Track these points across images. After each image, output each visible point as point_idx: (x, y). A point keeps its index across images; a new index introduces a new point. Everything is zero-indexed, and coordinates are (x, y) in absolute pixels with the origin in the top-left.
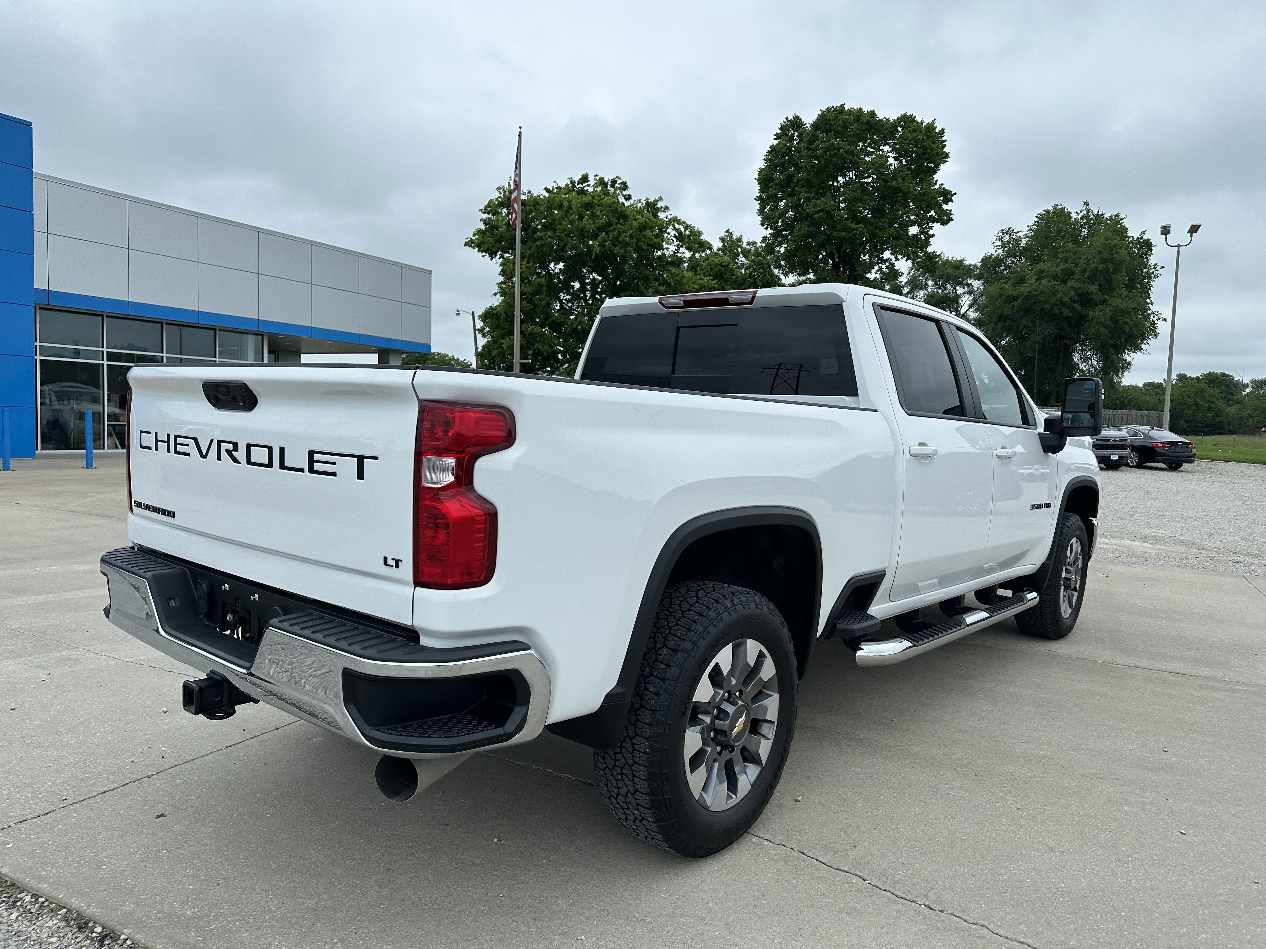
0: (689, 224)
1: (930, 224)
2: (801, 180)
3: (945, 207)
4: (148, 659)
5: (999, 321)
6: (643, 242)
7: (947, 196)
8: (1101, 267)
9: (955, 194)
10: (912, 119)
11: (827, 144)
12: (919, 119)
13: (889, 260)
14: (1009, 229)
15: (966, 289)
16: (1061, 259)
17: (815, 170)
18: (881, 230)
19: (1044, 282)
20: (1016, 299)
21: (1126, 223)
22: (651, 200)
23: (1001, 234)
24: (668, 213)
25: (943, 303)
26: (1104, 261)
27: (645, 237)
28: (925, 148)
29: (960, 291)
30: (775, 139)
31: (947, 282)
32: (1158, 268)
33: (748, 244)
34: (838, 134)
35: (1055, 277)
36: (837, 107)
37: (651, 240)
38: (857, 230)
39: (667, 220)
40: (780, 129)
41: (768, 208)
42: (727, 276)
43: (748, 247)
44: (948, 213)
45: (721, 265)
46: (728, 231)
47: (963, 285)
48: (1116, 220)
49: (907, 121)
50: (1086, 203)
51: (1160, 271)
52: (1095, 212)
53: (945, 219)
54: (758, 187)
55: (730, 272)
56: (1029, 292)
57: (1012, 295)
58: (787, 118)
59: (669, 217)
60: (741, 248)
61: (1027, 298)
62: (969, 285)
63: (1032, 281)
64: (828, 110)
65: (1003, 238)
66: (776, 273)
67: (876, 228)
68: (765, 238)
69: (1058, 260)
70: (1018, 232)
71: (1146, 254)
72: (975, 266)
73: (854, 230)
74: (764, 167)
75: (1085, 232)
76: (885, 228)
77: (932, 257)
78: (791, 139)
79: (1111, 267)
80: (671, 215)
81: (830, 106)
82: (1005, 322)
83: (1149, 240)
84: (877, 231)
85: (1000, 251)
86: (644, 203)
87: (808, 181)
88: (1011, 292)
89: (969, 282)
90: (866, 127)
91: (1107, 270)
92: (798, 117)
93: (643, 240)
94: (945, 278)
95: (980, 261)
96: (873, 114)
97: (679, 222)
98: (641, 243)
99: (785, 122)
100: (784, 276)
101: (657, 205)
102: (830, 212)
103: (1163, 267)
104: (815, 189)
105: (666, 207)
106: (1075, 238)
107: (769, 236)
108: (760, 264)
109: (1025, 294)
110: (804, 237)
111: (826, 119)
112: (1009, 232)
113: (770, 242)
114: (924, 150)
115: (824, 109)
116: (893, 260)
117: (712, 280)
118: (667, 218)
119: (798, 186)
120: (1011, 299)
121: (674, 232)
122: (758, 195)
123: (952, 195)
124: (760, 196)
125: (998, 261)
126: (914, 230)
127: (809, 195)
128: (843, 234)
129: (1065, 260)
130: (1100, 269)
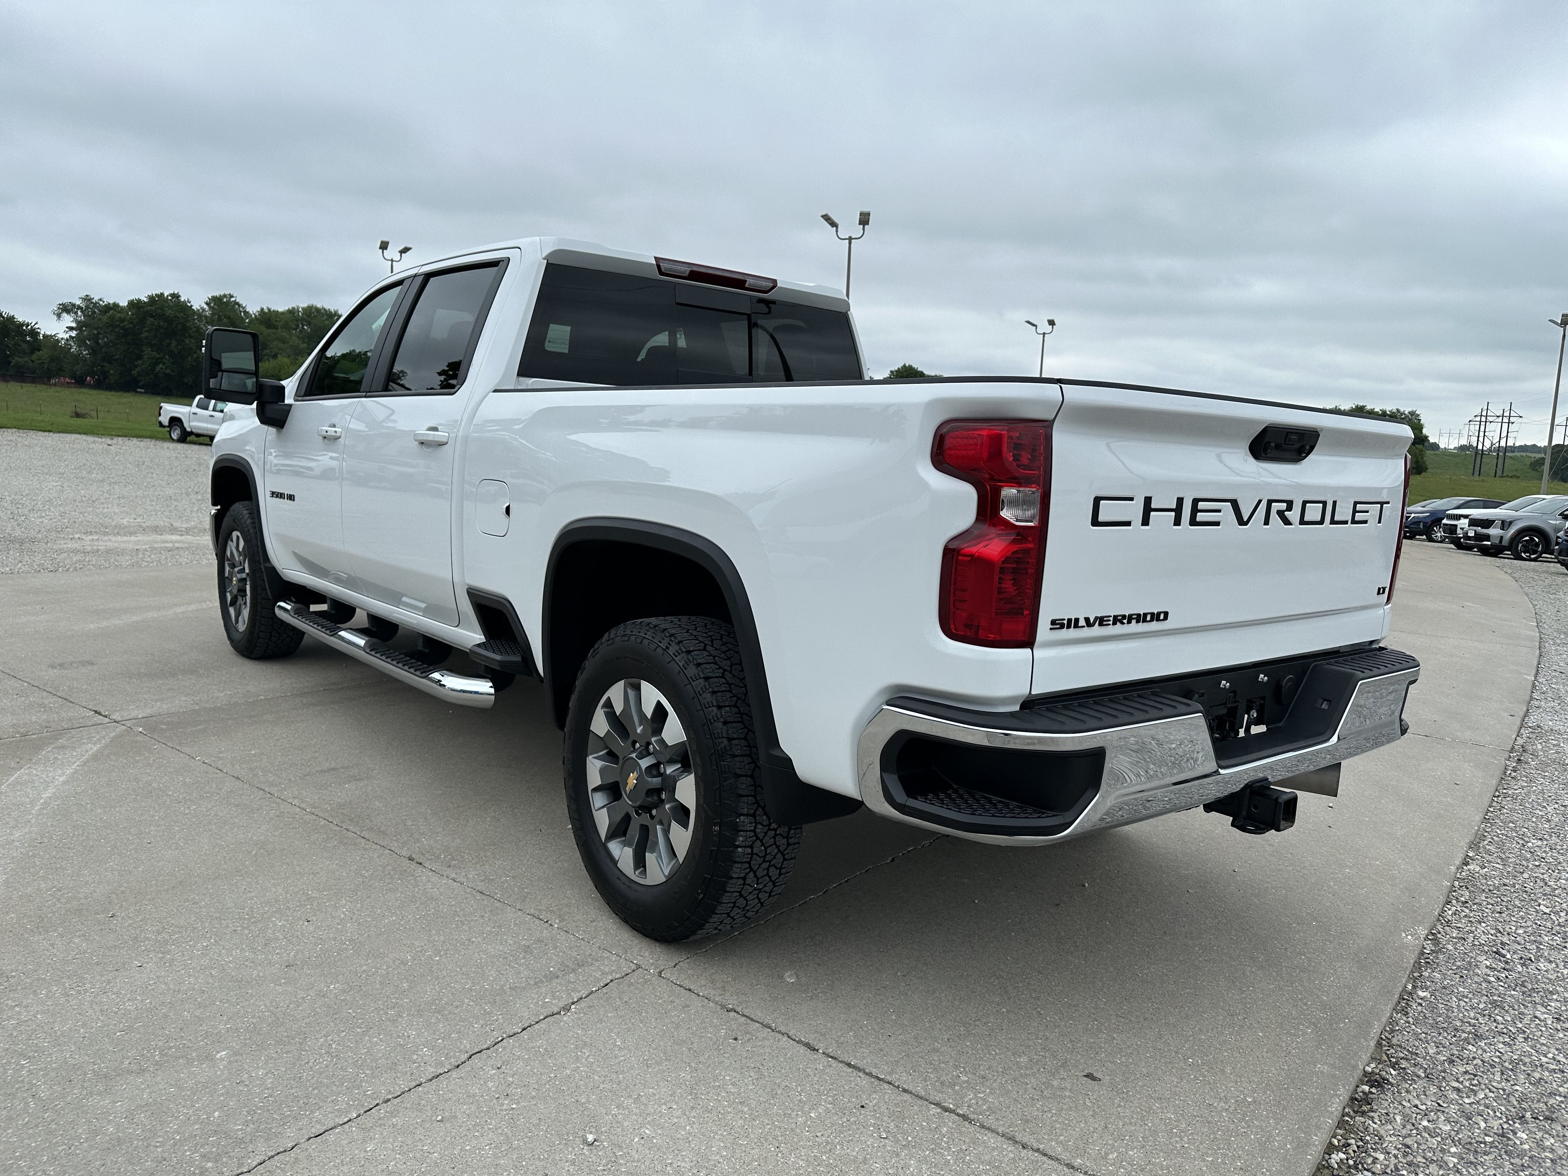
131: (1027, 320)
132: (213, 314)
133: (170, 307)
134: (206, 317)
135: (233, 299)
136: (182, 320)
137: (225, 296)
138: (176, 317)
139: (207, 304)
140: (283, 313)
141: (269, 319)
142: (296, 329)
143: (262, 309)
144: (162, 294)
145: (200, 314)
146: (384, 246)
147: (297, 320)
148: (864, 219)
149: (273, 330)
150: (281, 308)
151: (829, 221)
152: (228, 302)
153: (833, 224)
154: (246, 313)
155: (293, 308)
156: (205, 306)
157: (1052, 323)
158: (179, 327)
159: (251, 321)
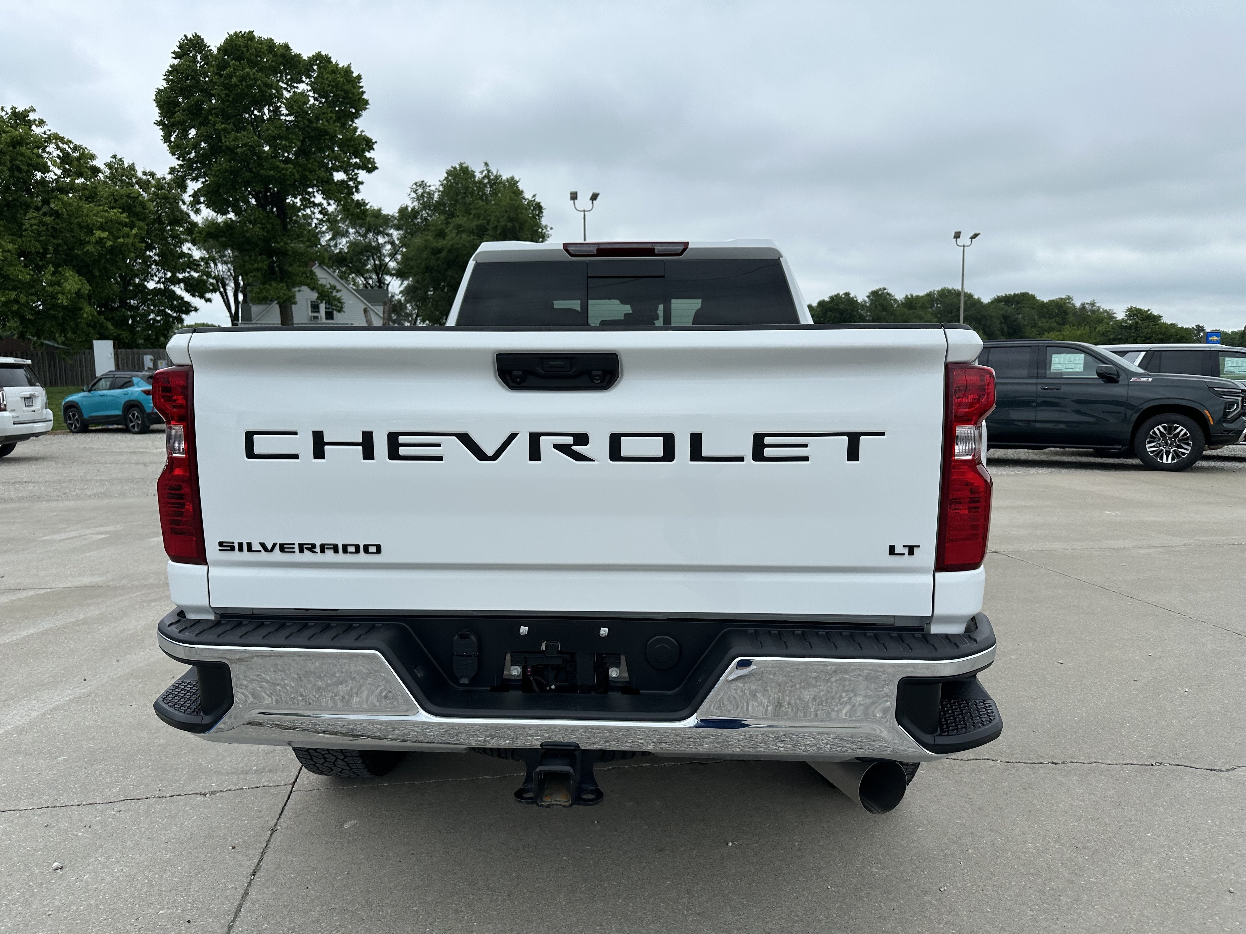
0: (78, 144)
1: (356, 171)
2: (214, 109)
3: (368, 155)
5: (427, 272)
6: (21, 161)
7: (369, 144)
8: (510, 225)
9: (376, 142)
10: (328, 60)
11: (242, 73)
12: (334, 60)
13: (320, 205)
14: (422, 182)
15: (386, 239)
16: (474, 216)
17: (230, 99)
18: (310, 172)
19: (464, 236)
20: (440, 251)
21: (521, 186)
22: (20, 109)
23: (415, 186)
24: (45, 128)
25: (367, 251)
26: (511, 220)
27: (22, 155)
28: (346, 92)
29: (381, 240)
30: (173, 58)
31: (368, 231)
32: (549, 229)
33: (145, 173)
34: (253, 64)
35: (472, 232)
36: (245, 33)
37: (31, 159)
38: (286, 170)
39: (45, 136)
40: (179, 48)
41: (174, 136)
42: (138, 209)
43: (144, 177)
44: (371, 161)
45: (128, 196)
46: (114, 157)
47: (384, 234)
48: (513, 183)
49: (322, 60)
50: (486, 164)
51: (550, 232)
52: (495, 174)
53: (370, 167)
54: (157, 110)
55: (140, 205)
56: (452, 245)
57: (436, 247)
58: (185, 36)
59: (48, 133)
60: (137, 177)
61: (450, 251)
62: (388, 235)
63: (453, 235)
64: (236, 34)
65: (417, 190)
66: (185, 210)
67: (304, 170)
68: (172, 170)
69: (472, 216)
70: (430, 186)
71: (538, 216)
72: (393, 217)
73: (283, 169)
74: (163, 88)
75: (488, 191)
76: (315, 171)
77: (361, 204)
78: (194, 60)
79: (517, 225)
80: (50, 130)
81: (238, 31)
82: (432, 273)
83: (539, 203)
84: (307, 173)
85: (416, 203)
86: (10, 112)
87: (223, 110)
88: (435, 244)
89: (390, 232)
90: (281, 60)
91: (514, 227)
92: (199, 37)
93: (21, 158)
94: (366, 226)
95: (397, 211)
96: (287, 47)
97: (62, 140)
98: (18, 163)
99: (184, 41)
100: (195, 213)
101: (28, 116)
102: (254, 148)
103: (552, 228)
104: (233, 121)
105: (42, 120)
106: (483, 197)
107: (177, 167)
108: (165, 198)
109: (449, 246)
110: (226, 172)
111: (236, 45)
112: (422, 184)
113: (180, 174)
114: (345, 93)
115: (232, 33)
116: (325, 205)
117: (121, 213)
118: (45, 133)
119: (212, 115)
120: (436, 252)
121: (58, 152)
122: (159, 119)
123: (374, 143)
124: (161, 120)
125: (415, 213)
126: (339, 176)
127: (227, 126)
128: (272, 172)
129: (478, 216)
130: (509, 227)
132: (871, 304)
133: (842, 303)
134: (867, 307)
135: (885, 291)
136: (850, 311)
137: (880, 289)
138: (846, 309)
139: (868, 297)
140: (922, 297)
141: (911, 303)
142: (931, 308)
143: (907, 296)
144: (838, 294)
145: (863, 306)
146: (957, 235)
147: (933, 301)
149: (914, 311)
150: (922, 293)
152: (882, 294)
154: (895, 300)
155: (931, 292)
156: (867, 299)
158: (848, 316)
159: (898, 306)
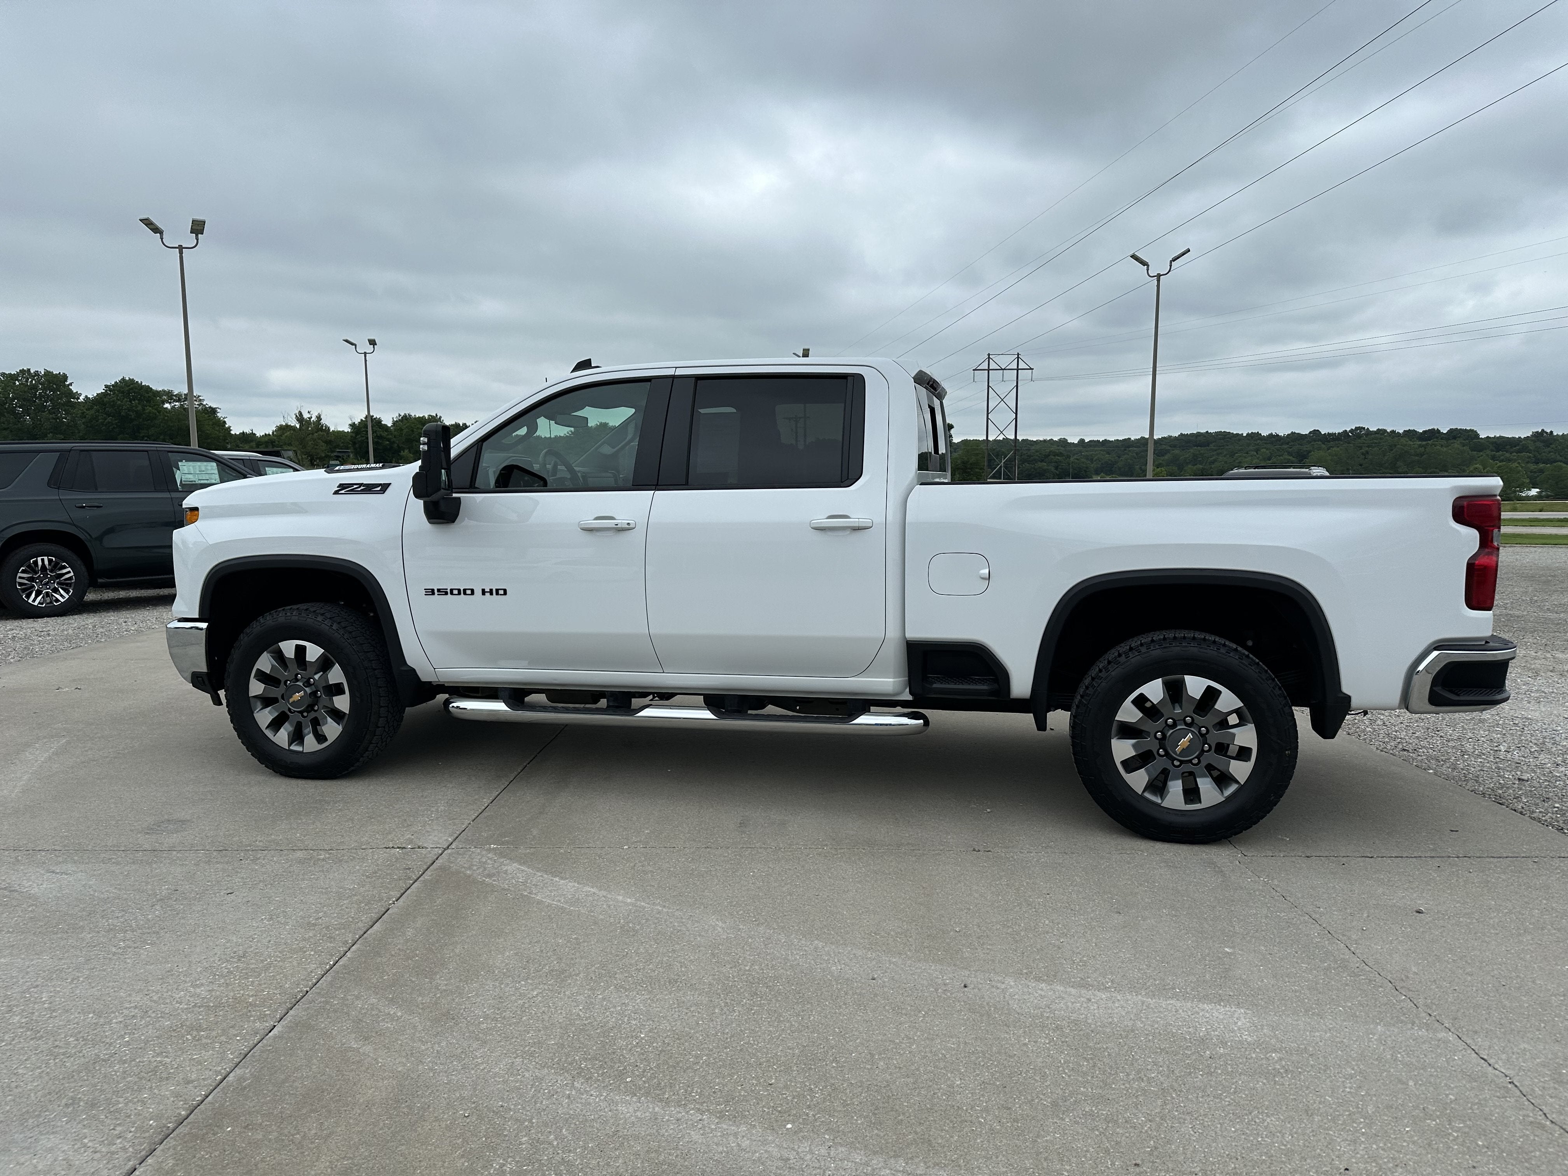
4: (1413, 1023)
131: (345, 338)
148: (198, 228)
151: (151, 227)
153: (156, 230)
157: (373, 342)
